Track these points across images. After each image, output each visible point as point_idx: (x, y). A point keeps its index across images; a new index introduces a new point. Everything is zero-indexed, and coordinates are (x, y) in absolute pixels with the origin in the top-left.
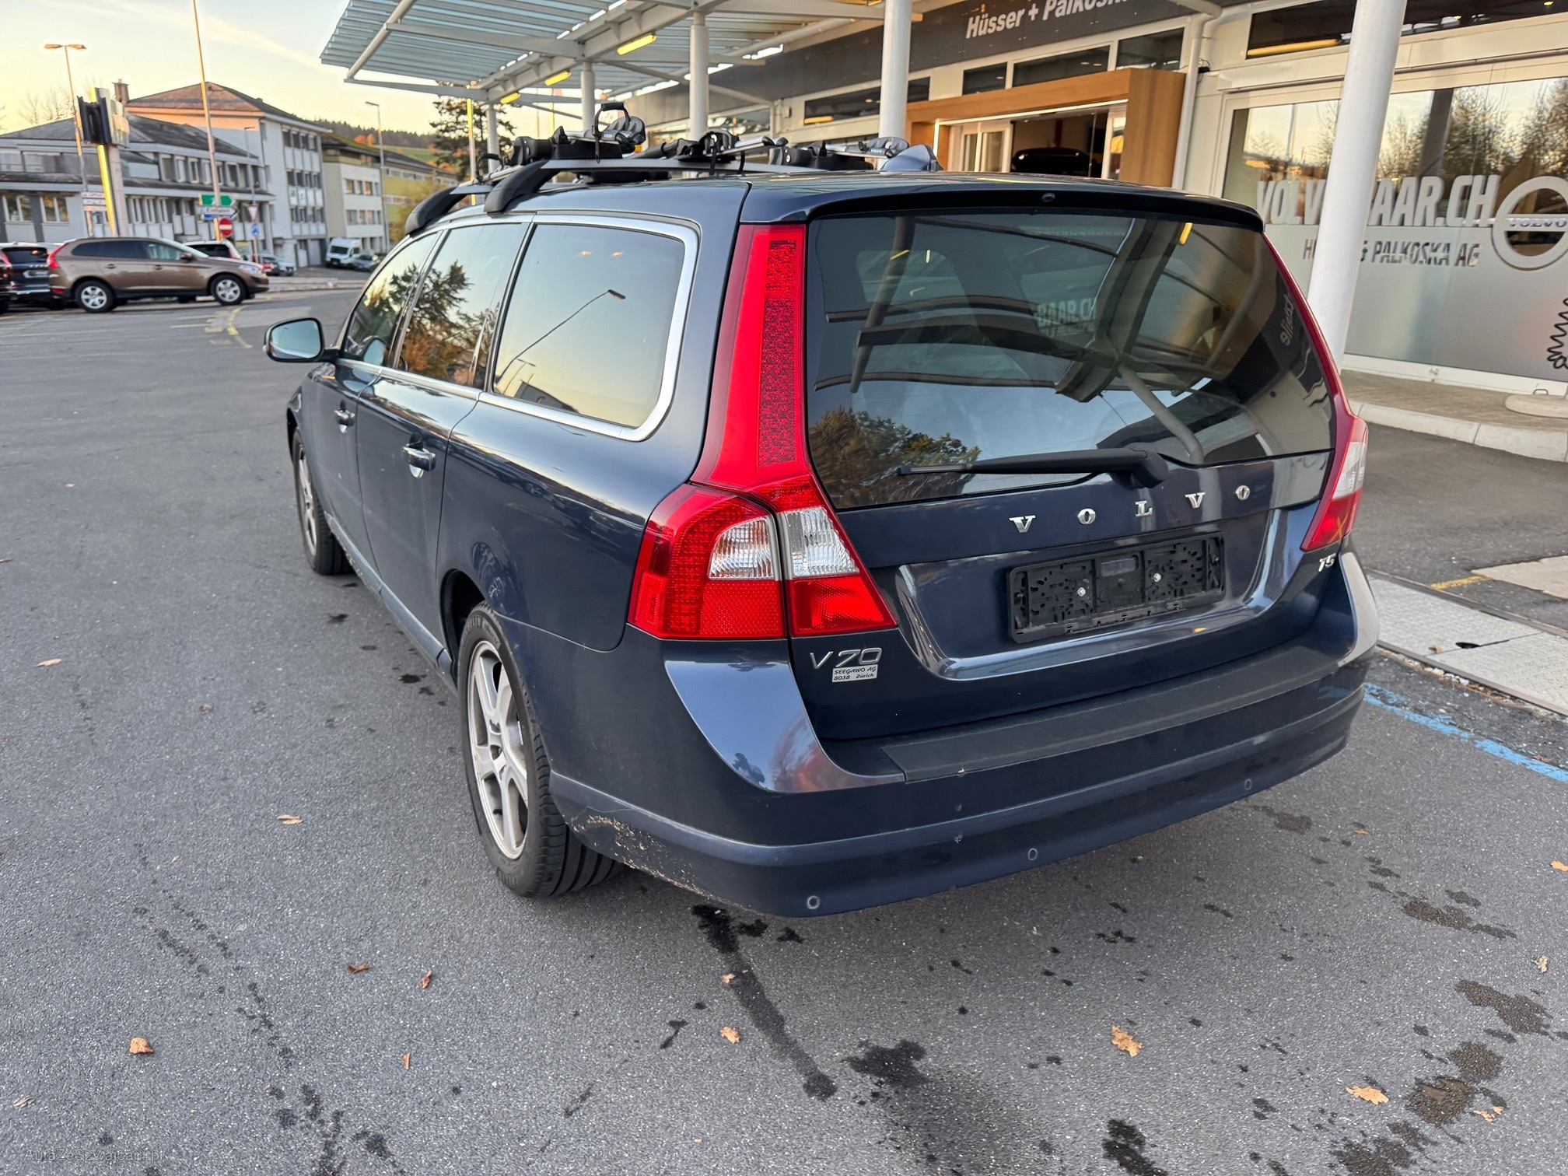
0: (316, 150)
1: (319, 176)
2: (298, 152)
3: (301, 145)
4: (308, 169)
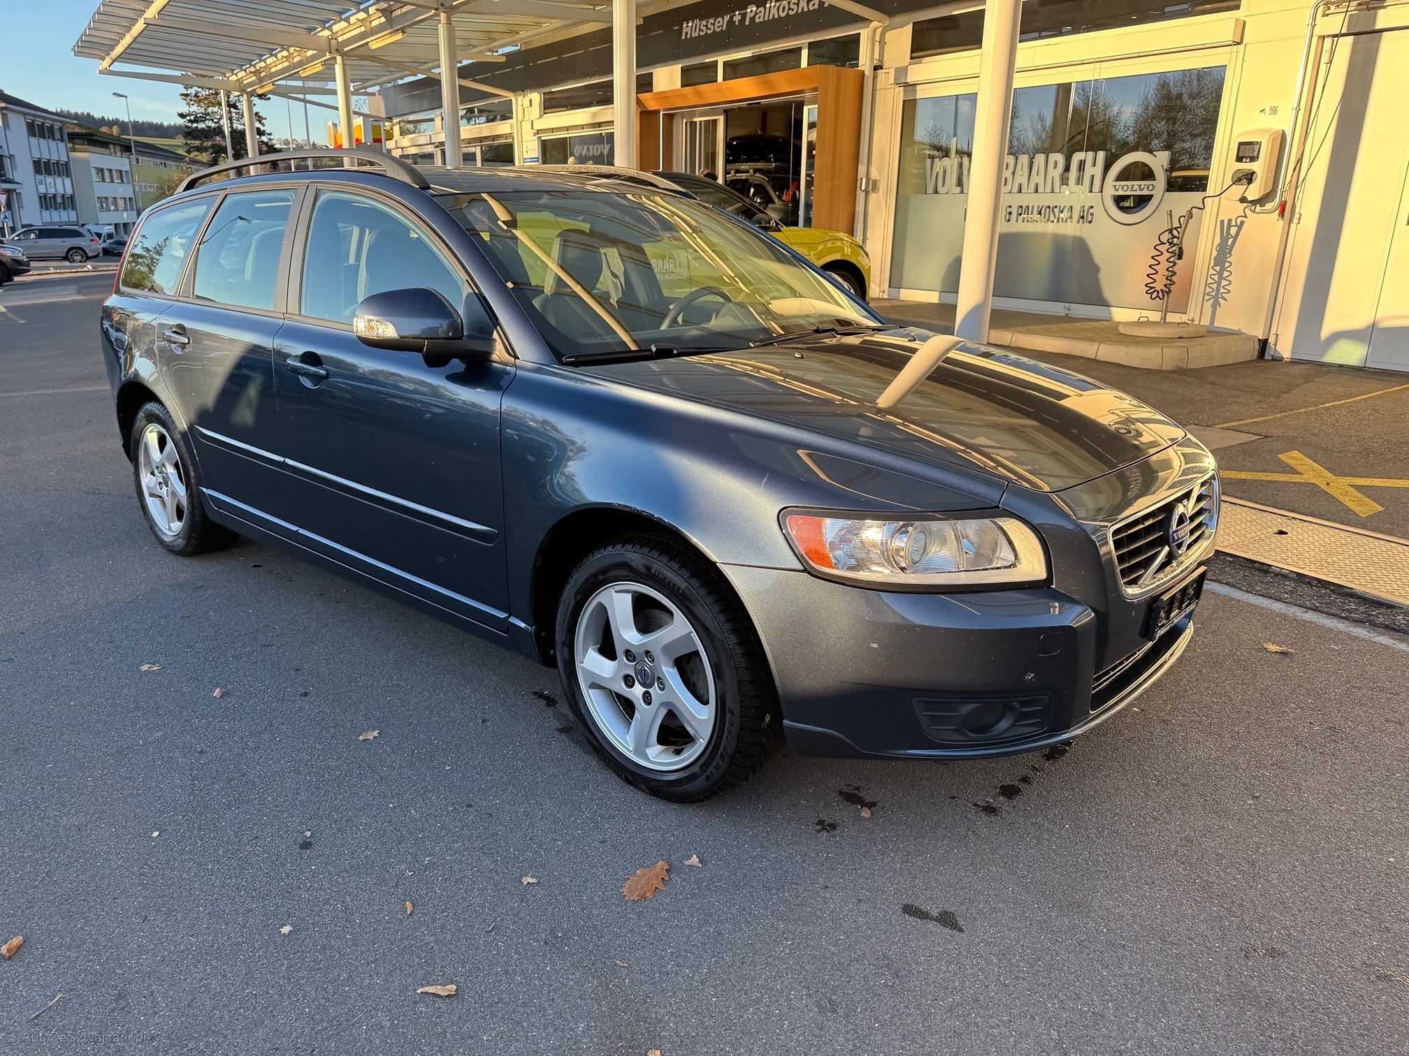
0: (62, 140)
1: (67, 164)
2: (43, 142)
3: (47, 135)
4: (55, 158)
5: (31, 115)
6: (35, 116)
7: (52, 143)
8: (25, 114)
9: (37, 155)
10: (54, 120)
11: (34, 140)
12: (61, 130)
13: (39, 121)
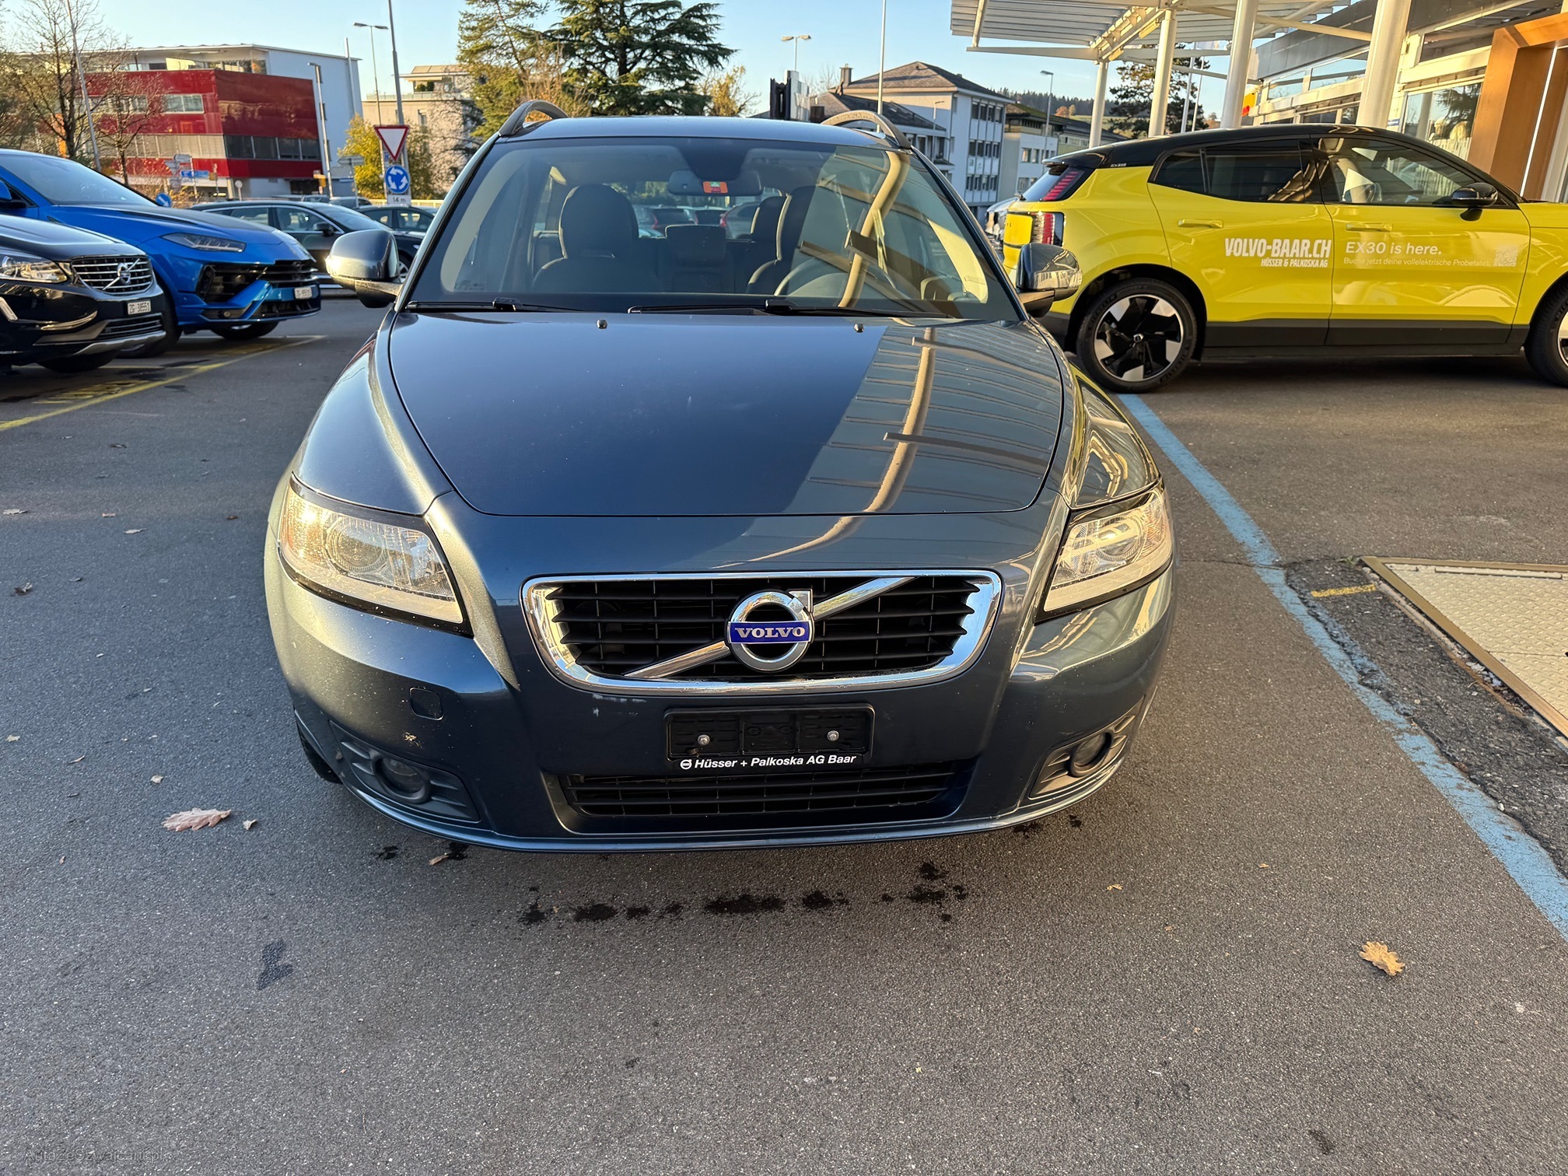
0: (1000, 121)
1: (999, 146)
2: (983, 123)
3: (987, 116)
4: (989, 139)
5: (977, 97)
6: (981, 98)
7: (991, 124)
8: (972, 97)
9: (974, 137)
10: (997, 102)
11: (975, 122)
12: (1001, 111)
13: (983, 103)
